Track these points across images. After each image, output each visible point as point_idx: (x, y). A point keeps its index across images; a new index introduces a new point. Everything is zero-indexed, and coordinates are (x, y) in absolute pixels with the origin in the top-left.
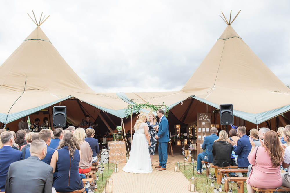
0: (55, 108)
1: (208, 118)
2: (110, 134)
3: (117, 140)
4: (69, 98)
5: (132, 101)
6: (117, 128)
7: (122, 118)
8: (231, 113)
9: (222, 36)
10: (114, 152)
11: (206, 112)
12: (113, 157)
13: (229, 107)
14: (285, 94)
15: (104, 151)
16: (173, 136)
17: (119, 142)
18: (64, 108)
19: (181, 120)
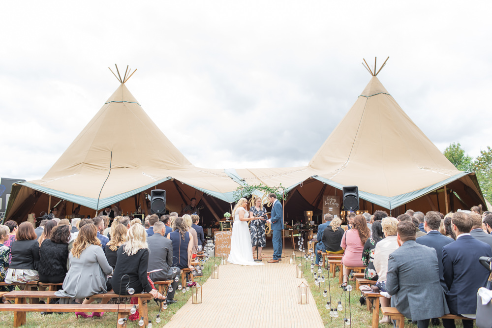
0: (153, 192)
1: (335, 203)
2: (216, 224)
3: (224, 230)
4: (168, 179)
5: (244, 180)
6: (225, 215)
7: (231, 203)
8: (355, 196)
9: (364, 92)
10: (221, 244)
11: (334, 195)
12: (220, 250)
13: (354, 189)
14: (433, 171)
15: (210, 243)
16: (296, 224)
17: (227, 232)
18: (164, 192)
19: (314, 205)
